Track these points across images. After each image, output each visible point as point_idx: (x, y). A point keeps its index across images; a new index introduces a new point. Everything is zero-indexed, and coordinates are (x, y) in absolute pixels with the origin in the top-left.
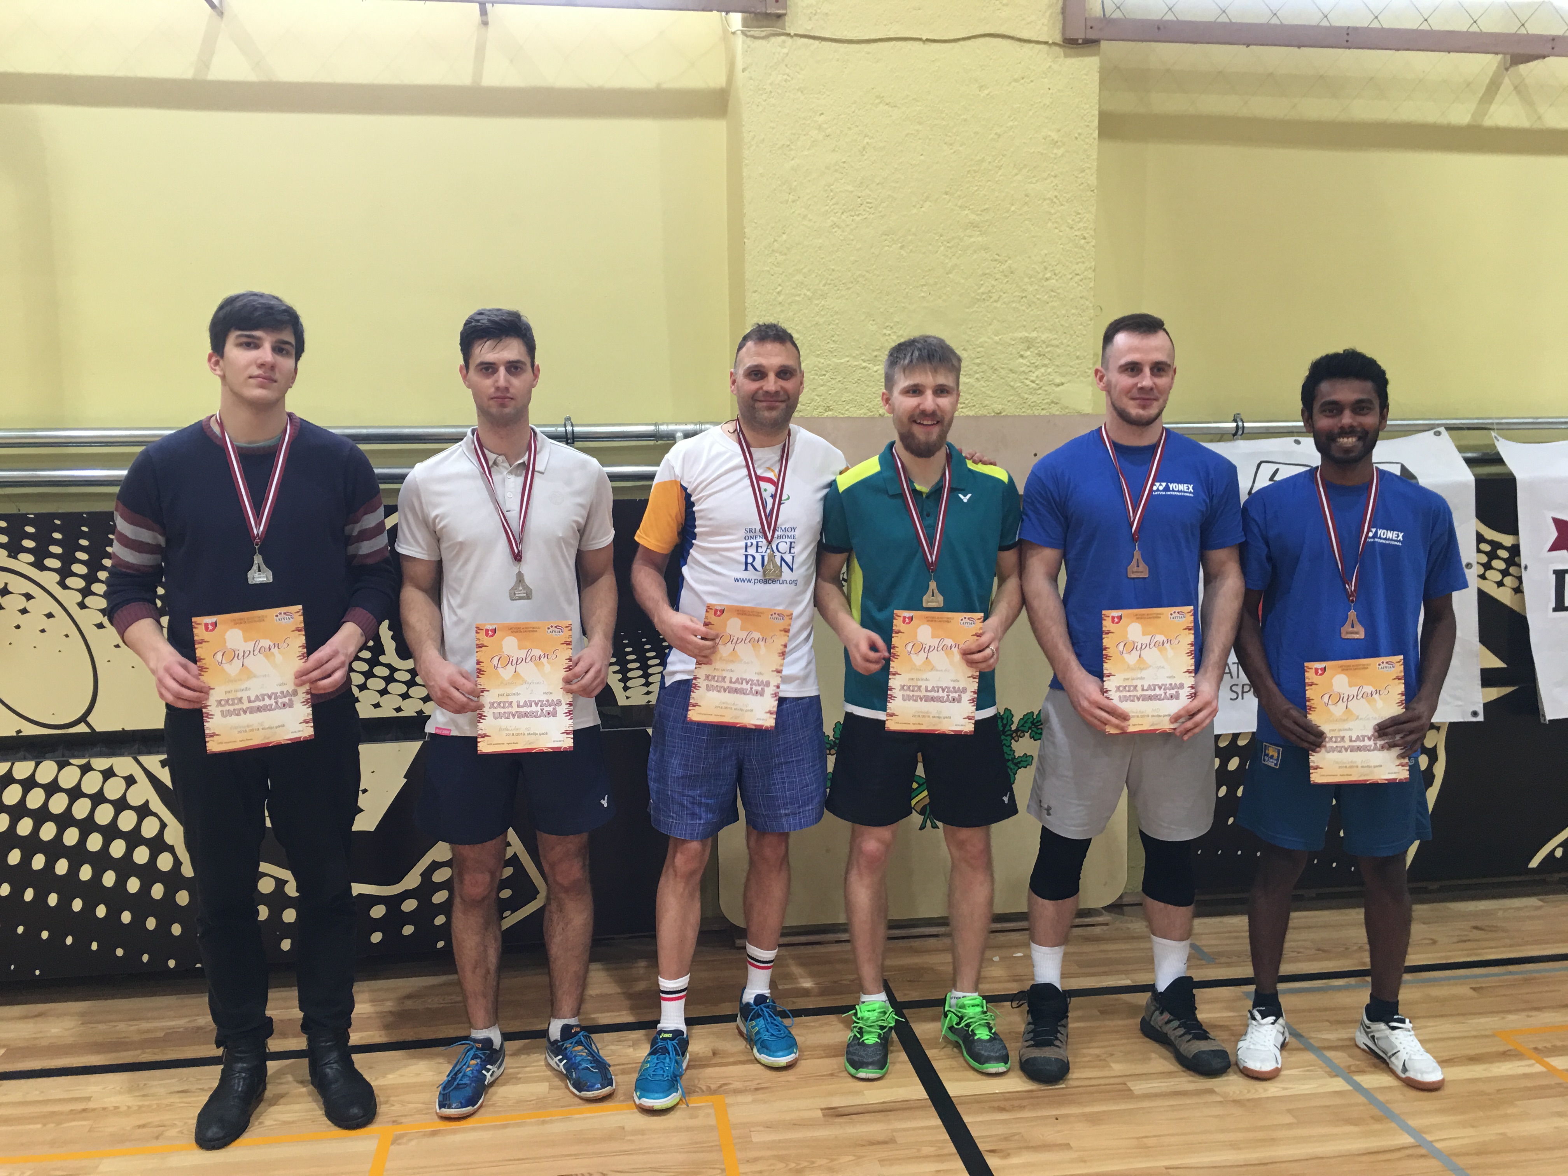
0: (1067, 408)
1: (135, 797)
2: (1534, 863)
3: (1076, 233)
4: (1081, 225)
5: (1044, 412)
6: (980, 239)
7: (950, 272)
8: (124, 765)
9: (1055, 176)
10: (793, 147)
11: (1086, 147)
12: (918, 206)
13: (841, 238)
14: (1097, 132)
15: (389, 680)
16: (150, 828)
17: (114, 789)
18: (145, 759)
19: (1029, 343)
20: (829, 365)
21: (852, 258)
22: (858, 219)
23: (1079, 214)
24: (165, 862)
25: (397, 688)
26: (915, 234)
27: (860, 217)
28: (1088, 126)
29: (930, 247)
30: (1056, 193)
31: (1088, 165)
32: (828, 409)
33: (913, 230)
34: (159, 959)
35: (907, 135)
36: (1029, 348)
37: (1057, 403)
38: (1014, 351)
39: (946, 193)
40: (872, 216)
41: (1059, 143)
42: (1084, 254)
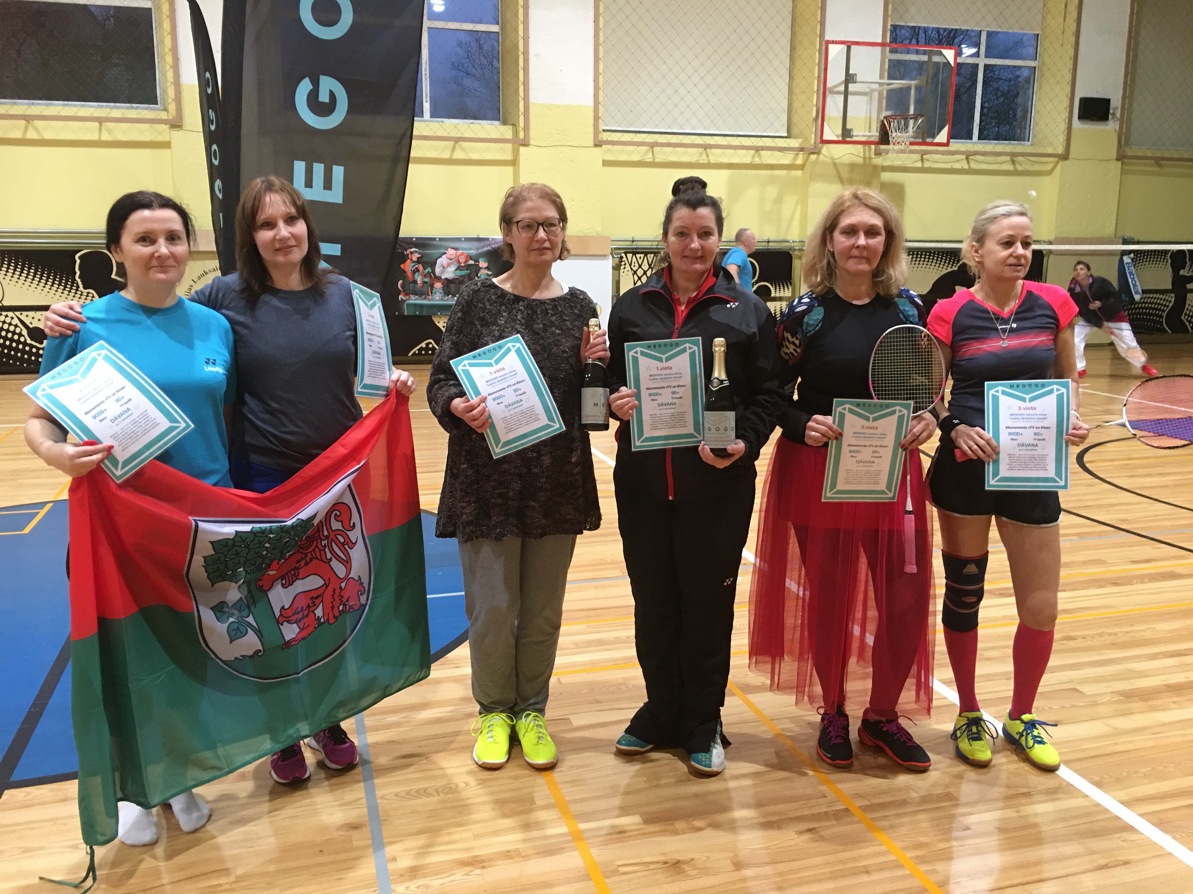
1: (14, 322)
2: (410, 354)
8: (10, 314)
15: (81, 295)
16: (18, 330)
17: (8, 320)
18: (16, 313)
24: (22, 339)
25: (83, 297)
34: (21, 364)
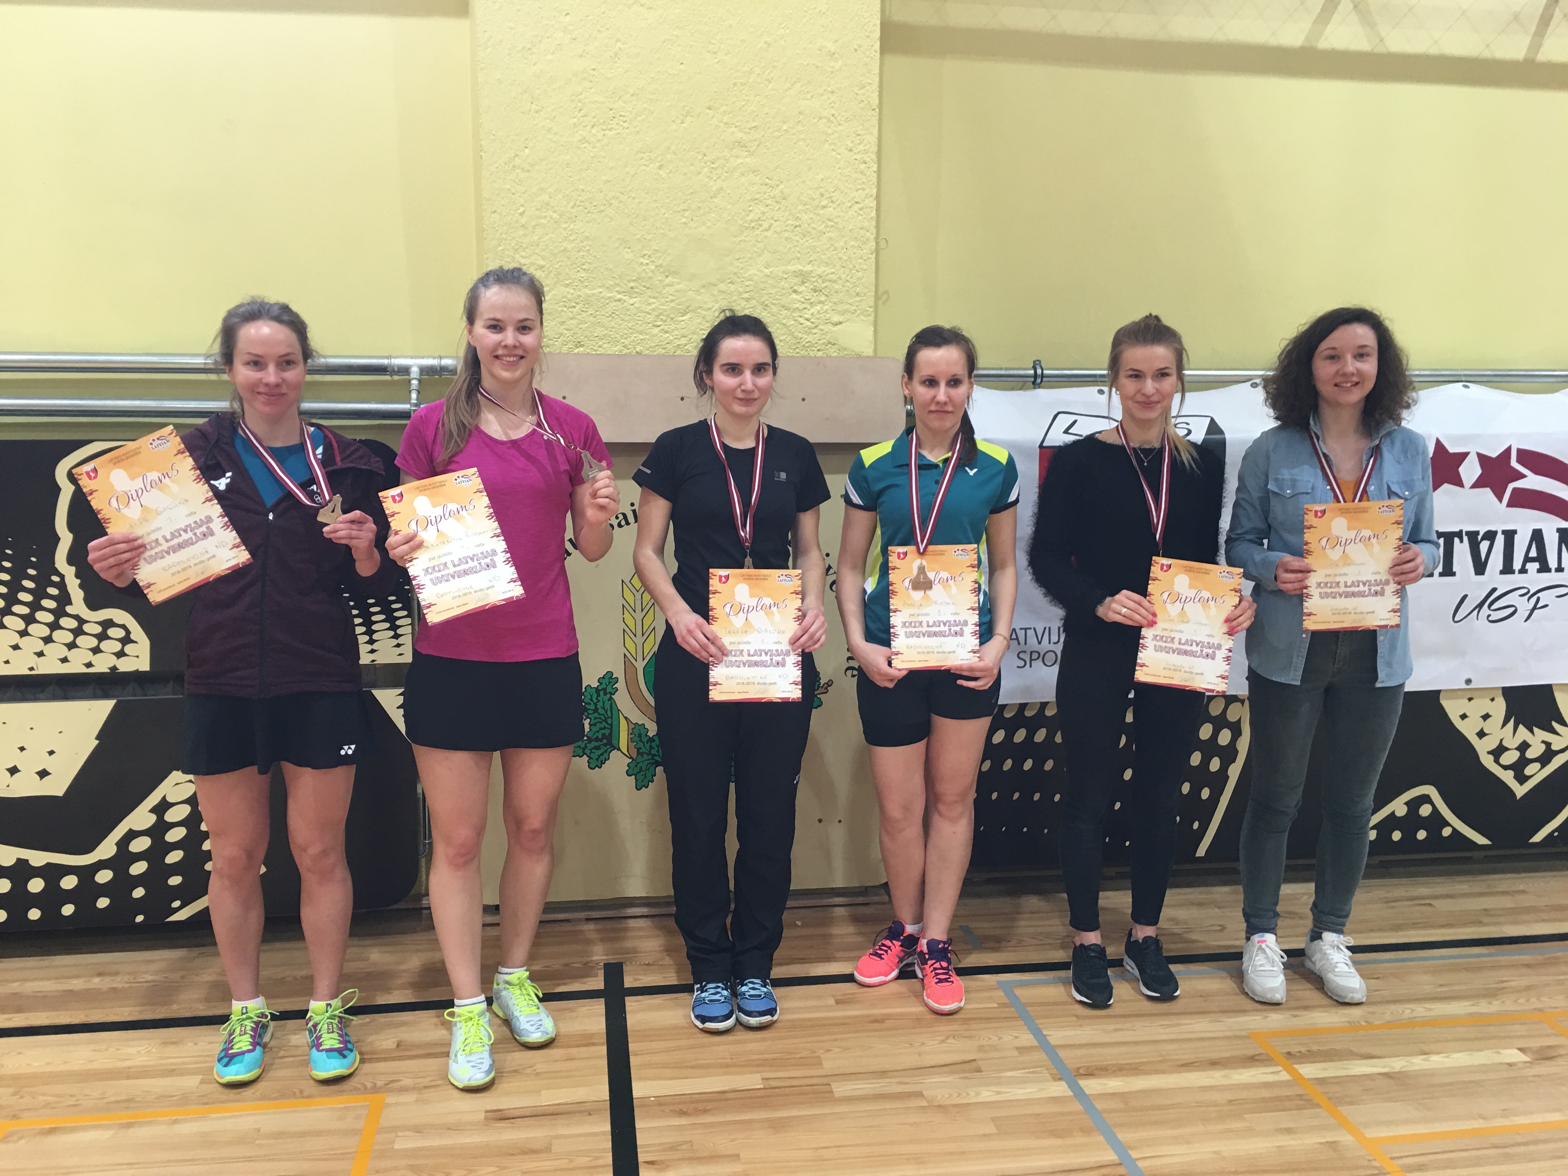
0: (845, 349)
3: (855, 157)
4: (861, 147)
5: (820, 354)
6: (748, 160)
7: (715, 196)
9: (833, 92)
10: (534, 50)
11: (867, 60)
12: (679, 121)
13: (592, 155)
14: (878, 43)
19: (803, 277)
20: (579, 296)
21: (604, 178)
22: (610, 133)
23: (859, 135)
26: (674, 153)
27: (613, 132)
28: (868, 37)
29: (692, 168)
30: (833, 112)
31: (869, 81)
32: (579, 344)
33: (673, 148)
35: (664, 42)
36: (803, 283)
37: (834, 344)
38: (786, 285)
39: (710, 109)
40: (627, 131)
41: (836, 55)
42: (864, 180)
